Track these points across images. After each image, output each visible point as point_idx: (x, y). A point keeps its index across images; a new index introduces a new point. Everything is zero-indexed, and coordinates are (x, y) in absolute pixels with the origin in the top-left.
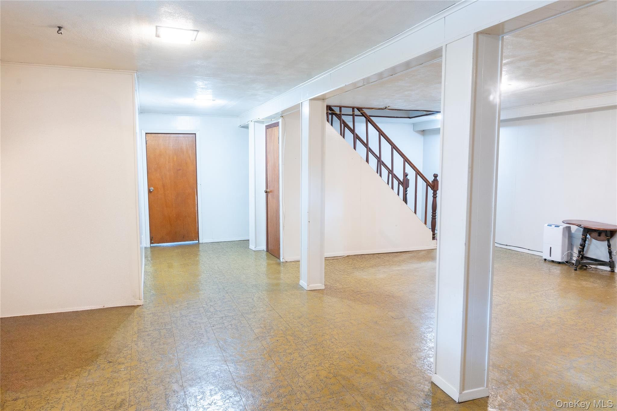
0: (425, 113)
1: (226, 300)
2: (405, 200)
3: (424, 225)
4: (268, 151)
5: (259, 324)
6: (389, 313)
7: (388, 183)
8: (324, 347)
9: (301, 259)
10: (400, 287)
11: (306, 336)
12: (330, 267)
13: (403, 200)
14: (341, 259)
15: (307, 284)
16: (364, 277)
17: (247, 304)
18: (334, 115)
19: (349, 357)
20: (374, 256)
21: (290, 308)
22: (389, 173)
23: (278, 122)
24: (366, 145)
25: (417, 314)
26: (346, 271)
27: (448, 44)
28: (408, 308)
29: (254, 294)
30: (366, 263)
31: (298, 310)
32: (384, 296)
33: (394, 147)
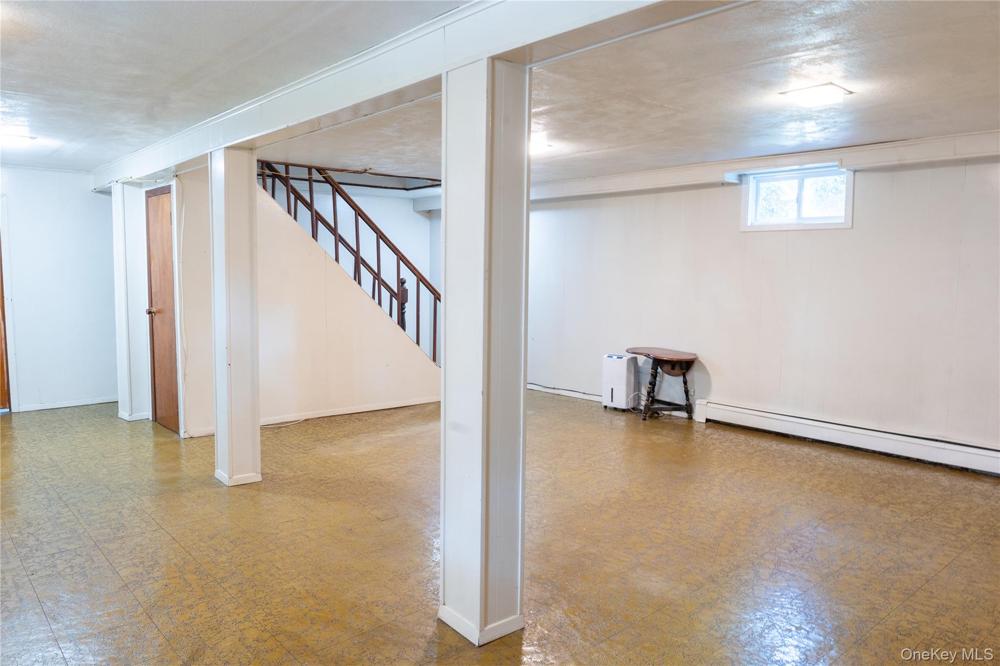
0: (430, 183)
1: (62, 520)
2: (402, 323)
3: (432, 363)
4: (151, 237)
5: (131, 559)
6: (372, 512)
7: (374, 297)
8: (256, 586)
9: (217, 431)
10: (393, 467)
11: (222, 570)
12: (274, 441)
13: (398, 324)
14: (293, 425)
15: (229, 476)
16: (333, 454)
17: (107, 524)
18: (277, 179)
19: (300, 598)
20: (352, 417)
21: (193, 522)
22: (375, 278)
23: (170, 185)
24: (333, 230)
25: (418, 509)
26: (300, 446)
27: (450, 71)
28: (405, 501)
29: (123, 503)
30: (337, 430)
31: (210, 524)
32: (365, 483)
33: (381, 236)
